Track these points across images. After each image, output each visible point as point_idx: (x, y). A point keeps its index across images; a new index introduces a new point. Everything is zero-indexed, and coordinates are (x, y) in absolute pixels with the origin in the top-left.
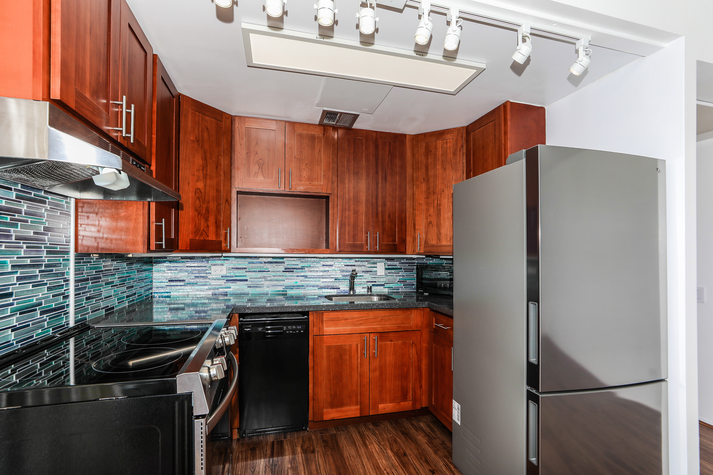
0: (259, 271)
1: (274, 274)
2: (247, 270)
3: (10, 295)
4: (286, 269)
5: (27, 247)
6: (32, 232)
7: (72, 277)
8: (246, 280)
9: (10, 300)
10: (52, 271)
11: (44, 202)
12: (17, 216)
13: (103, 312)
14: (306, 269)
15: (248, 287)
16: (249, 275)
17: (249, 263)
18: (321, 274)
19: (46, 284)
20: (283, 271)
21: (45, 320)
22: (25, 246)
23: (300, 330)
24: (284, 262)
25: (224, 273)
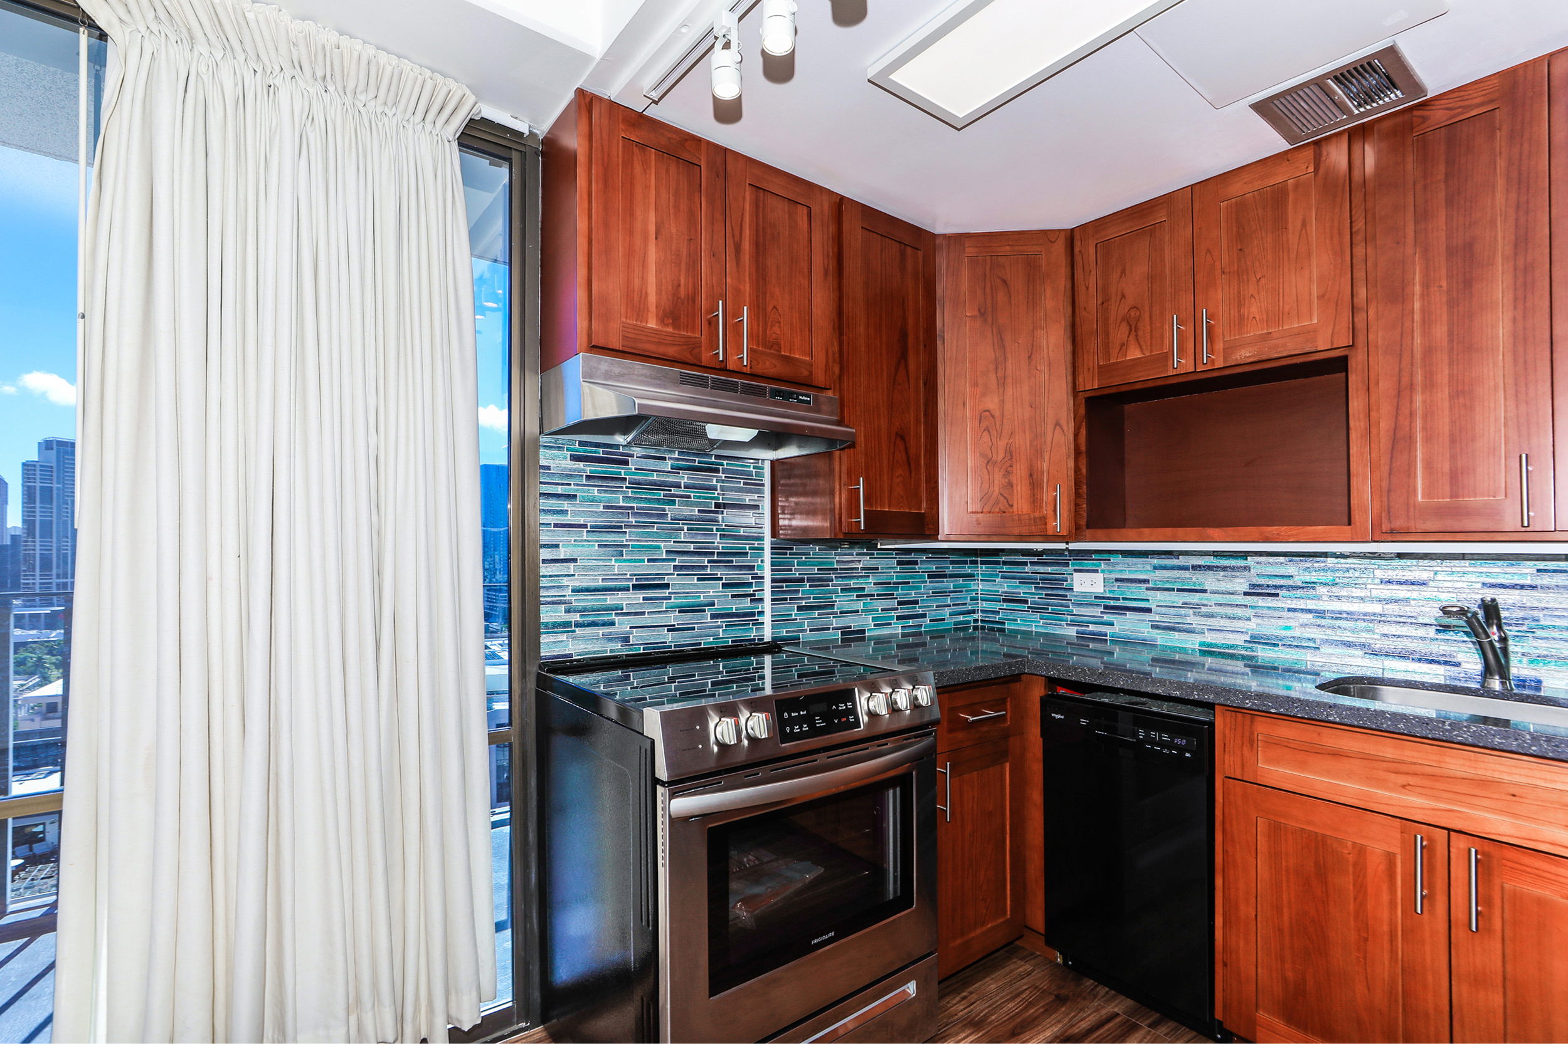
0: (1179, 590)
1: (1219, 598)
2: (1151, 585)
3: (667, 586)
4: (1253, 586)
5: (688, 529)
6: (697, 509)
7: (767, 573)
8: (1149, 610)
9: (666, 593)
10: (732, 562)
11: (717, 470)
12: (674, 491)
13: (838, 635)
14: (1322, 590)
15: (1153, 627)
16: (1155, 599)
17: (1155, 568)
18: (1377, 608)
19: (721, 579)
20: (1246, 594)
21: (719, 627)
22: (685, 527)
23: (1182, 750)
24: (1247, 568)
25: (1099, 589)
